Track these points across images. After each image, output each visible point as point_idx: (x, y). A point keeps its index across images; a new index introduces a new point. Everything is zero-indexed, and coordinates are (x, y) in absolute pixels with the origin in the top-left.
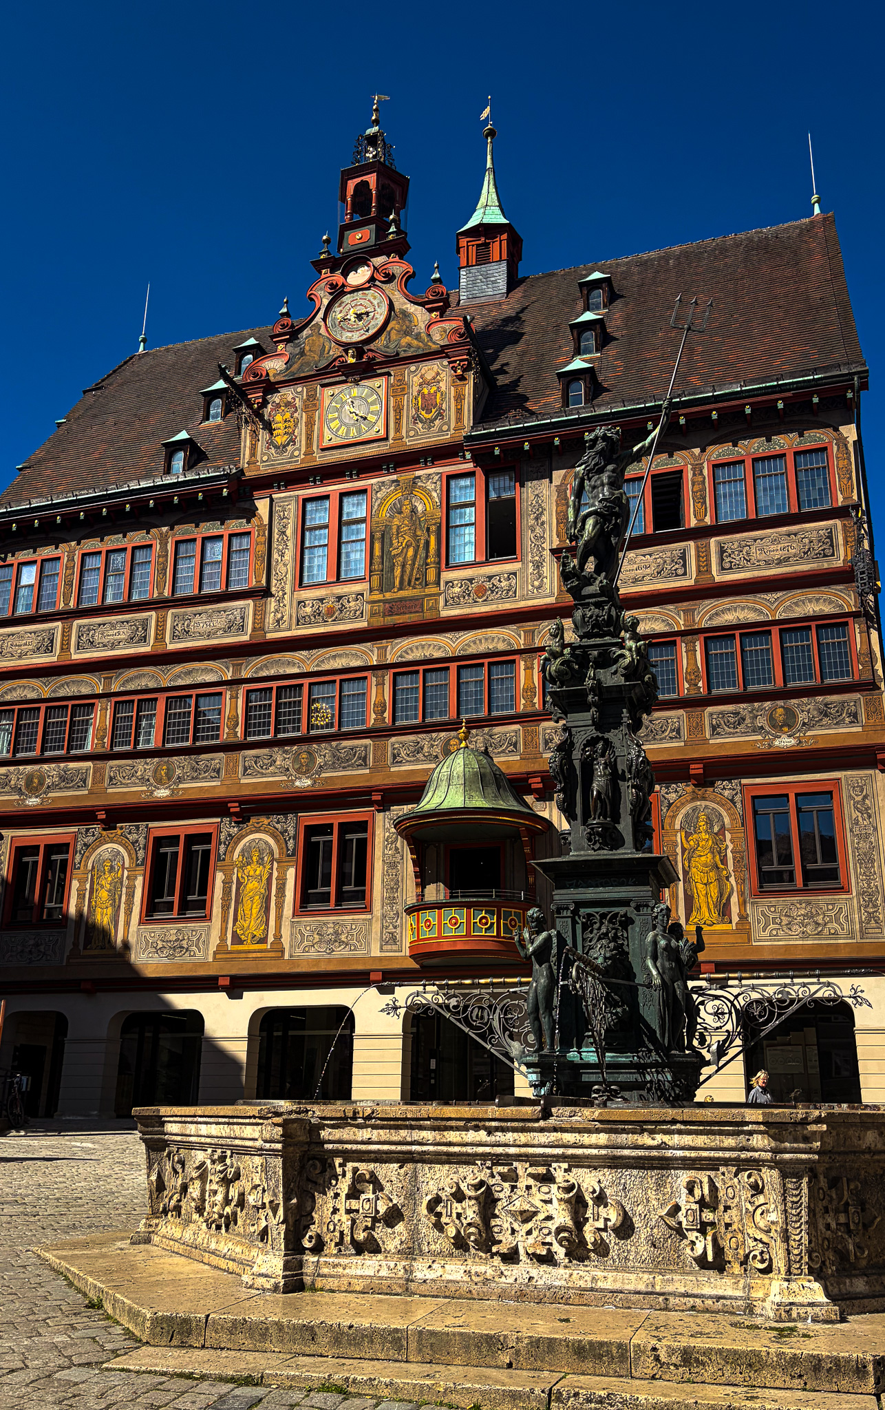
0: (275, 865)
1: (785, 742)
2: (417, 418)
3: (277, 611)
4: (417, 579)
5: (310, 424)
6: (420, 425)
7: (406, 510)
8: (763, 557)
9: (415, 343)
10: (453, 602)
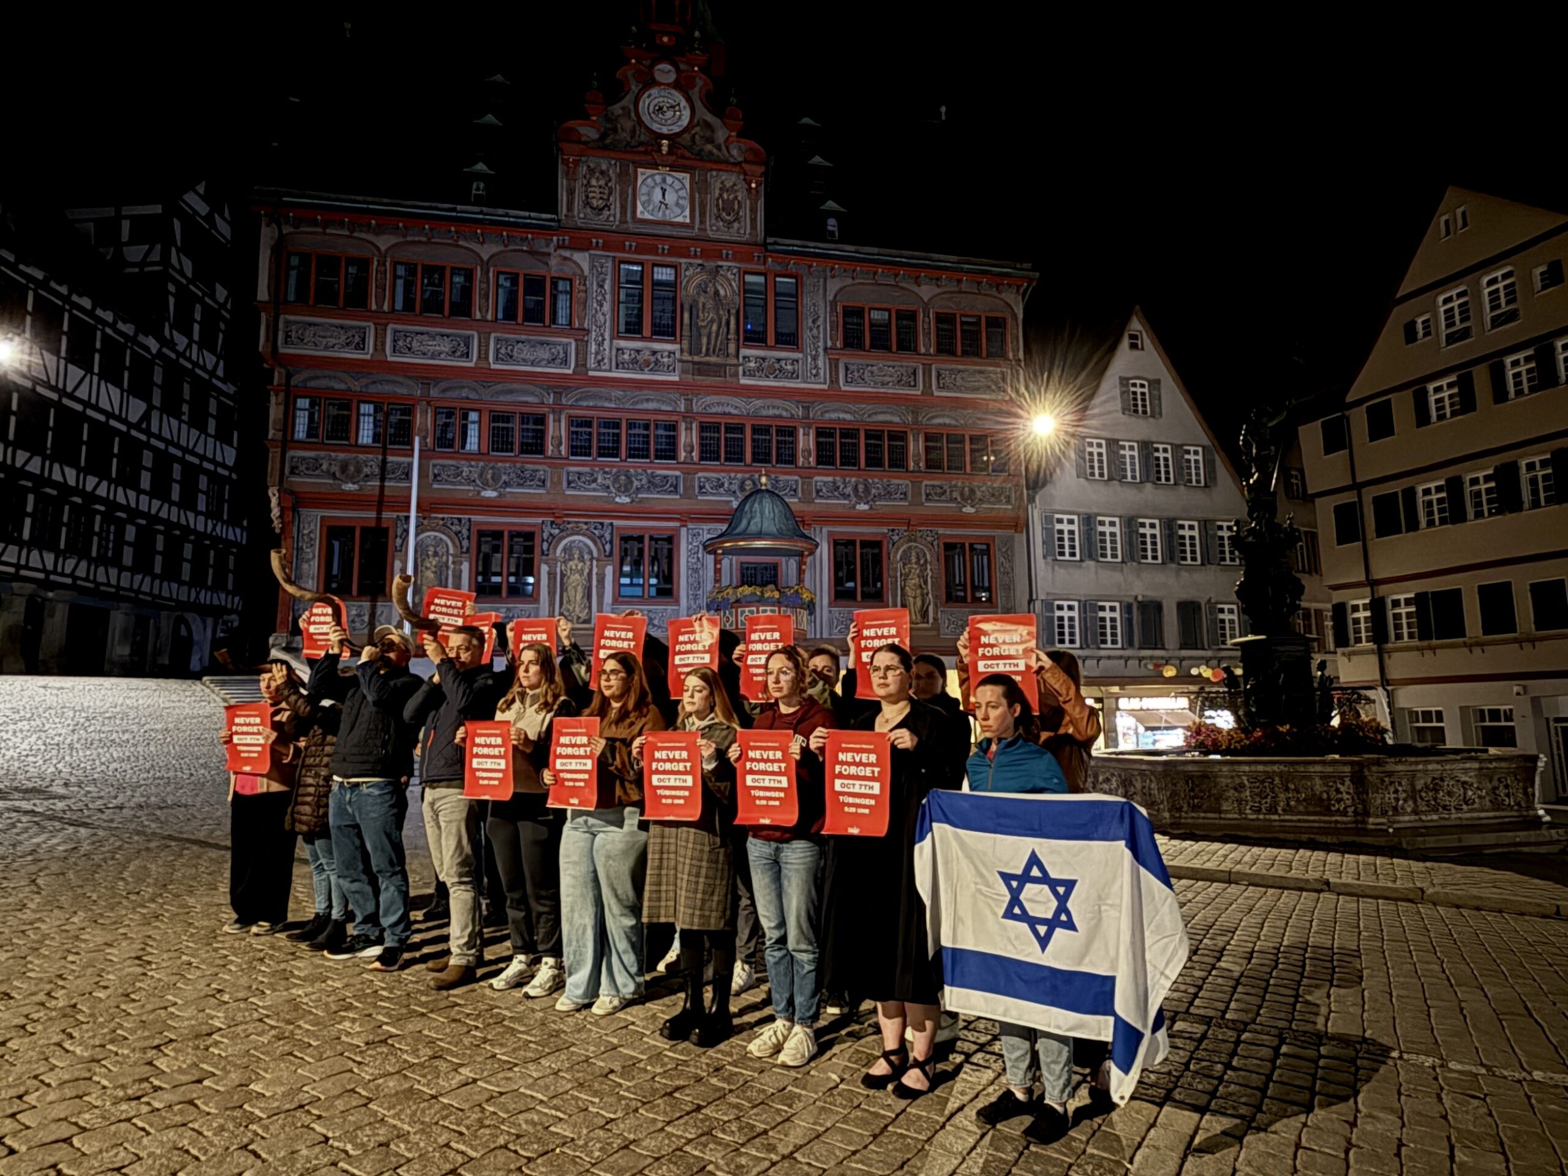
0: (595, 562)
1: (969, 510)
2: (718, 217)
3: (597, 353)
4: (720, 350)
5: (625, 194)
6: (721, 223)
7: (711, 290)
8: (965, 384)
10: (750, 374)
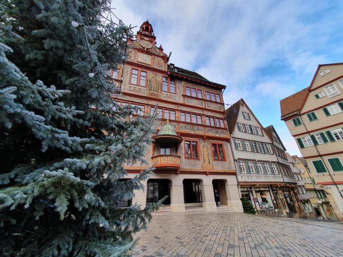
1: (217, 135)
3: (124, 86)
4: (157, 91)
5: (135, 56)
6: (158, 66)
8: (213, 107)
9: (157, 53)
10: (164, 97)
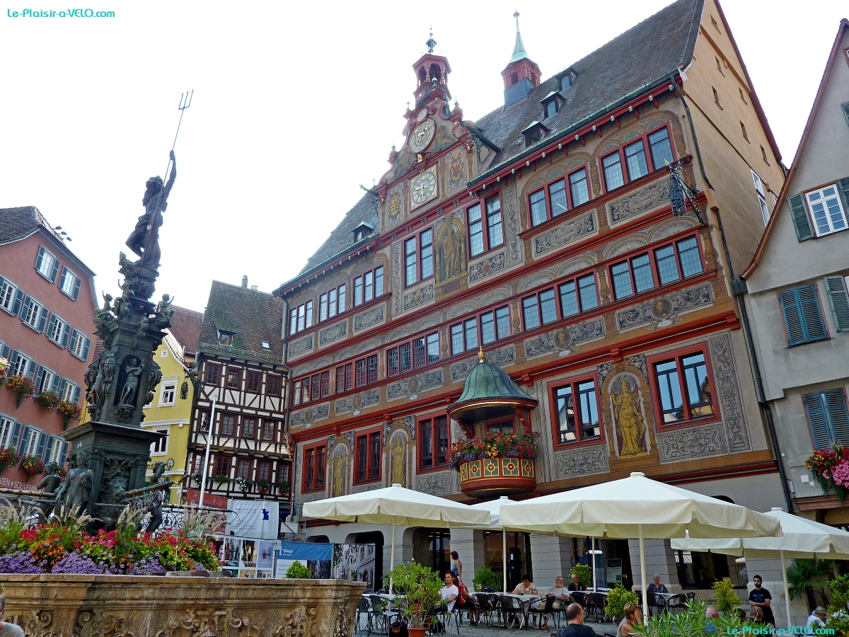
0: (407, 445)
1: (665, 324)
2: (452, 181)
3: (396, 304)
4: (456, 270)
5: (406, 200)
6: (453, 184)
7: (450, 232)
8: (637, 206)
9: (448, 141)
10: (474, 278)
